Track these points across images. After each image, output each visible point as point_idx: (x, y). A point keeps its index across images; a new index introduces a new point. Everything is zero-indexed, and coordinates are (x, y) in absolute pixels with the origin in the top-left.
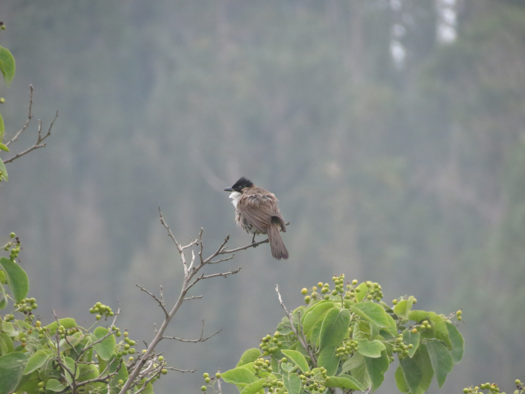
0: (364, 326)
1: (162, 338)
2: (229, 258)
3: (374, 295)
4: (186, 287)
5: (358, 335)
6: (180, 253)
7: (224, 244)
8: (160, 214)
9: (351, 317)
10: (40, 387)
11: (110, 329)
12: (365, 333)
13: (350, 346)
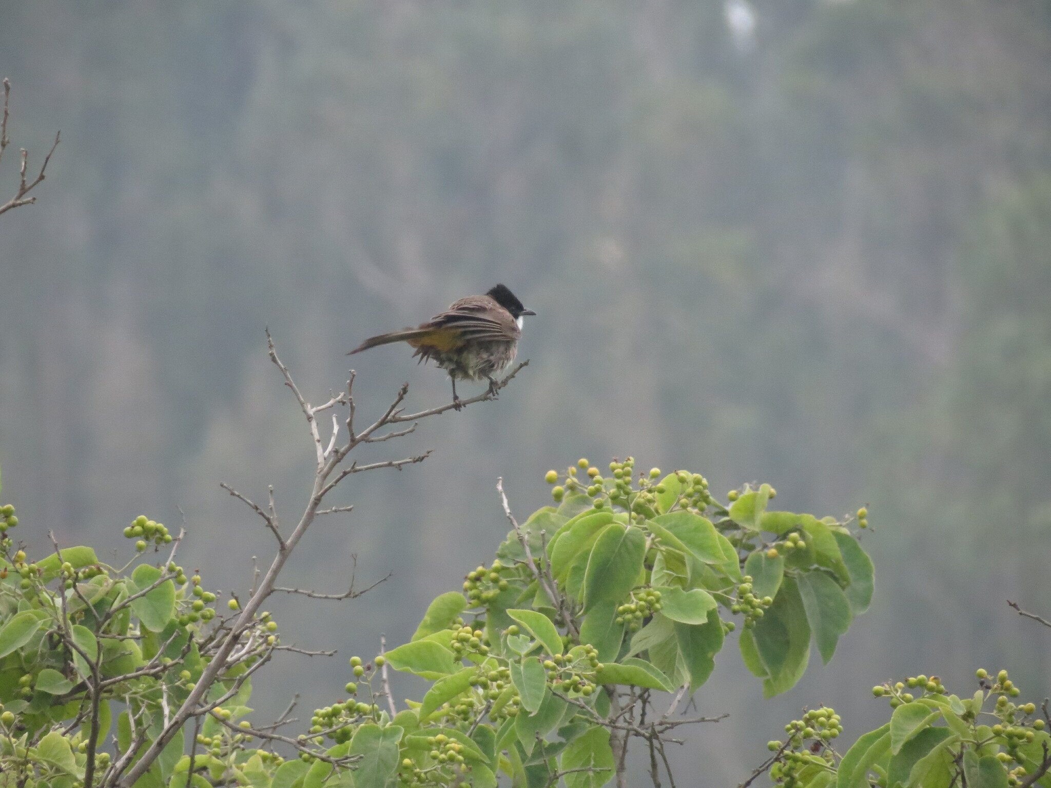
0: (675, 561)
1: (272, 591)
2: (407, 430)
3: (694, 498)
4: (321, 488)
5: (662, 577)
6: (310, 421)
7: (397, 403)
8: (269, 341)
9: (648, 543)
10: (23, 686)
11: (164, 569)
12: (675, 575)
13: (645, 601)
